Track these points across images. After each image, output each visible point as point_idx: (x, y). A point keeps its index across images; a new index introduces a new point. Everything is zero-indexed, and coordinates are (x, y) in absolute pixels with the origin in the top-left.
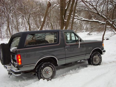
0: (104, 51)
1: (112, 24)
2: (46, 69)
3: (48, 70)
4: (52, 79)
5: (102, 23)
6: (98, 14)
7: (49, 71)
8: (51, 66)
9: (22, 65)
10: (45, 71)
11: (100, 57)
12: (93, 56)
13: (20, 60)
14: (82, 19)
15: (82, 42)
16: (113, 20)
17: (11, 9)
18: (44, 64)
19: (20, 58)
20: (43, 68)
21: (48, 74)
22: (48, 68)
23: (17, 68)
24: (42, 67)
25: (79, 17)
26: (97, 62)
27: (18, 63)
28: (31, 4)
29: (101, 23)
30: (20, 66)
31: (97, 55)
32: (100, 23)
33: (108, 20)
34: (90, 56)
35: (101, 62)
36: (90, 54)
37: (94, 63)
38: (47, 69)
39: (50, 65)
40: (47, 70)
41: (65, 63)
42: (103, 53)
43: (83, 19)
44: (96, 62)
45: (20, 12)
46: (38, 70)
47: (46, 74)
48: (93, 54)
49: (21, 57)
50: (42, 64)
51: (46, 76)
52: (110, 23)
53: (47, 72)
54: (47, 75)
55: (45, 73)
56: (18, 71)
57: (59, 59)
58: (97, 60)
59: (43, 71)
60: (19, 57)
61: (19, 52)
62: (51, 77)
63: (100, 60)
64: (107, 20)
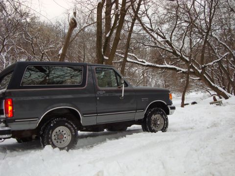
0: (174, 108)
1: (201, 72)
2: (59, 131)
3: (64, 132)
4: (70, 150)
5: (183, 72)
6: (174, 53)
7: (65, 136)
8: (69, 126)
9: (13, 118)
10: (58, 135)
11: (164, 118)
12: (151, 115)
13: (10, 108)
14: (144, 63)
15: (128, 88)
16: (203, 66)
17: (5, 43)
18: (55, 121)
19: (10, 105)
20: (53, 128)
21: (64, 141)
22: (64, 130)
23: (4, 123)
24: (52, 125)
25: (138, 59)
26: (158, 126)
27: (7, 115)
28: (47, 34)
29: (181, 71)
30: (10, 120)
31: (159, 114)
32: (178, 71)
33: (192, 65)
34: (146, 115)
35: (166, 128)
36: (144, 110)
37: (153, 129)
38: (61, 131)
39: (66, 124)
40: (62, 133)
41: (96, 124)
42: (170, 111)
43: (147, 63)
44: (157, 128)
45: (23, 50)
46: (44, 131)
47: (58, 141)
48: (150, 111)
49: (12, 102)
50: (53, 120)
51: (59, 143)
52: (198, 72)
53: (60, 137)
54: (61, 142)
55: (58, 139)
56: (7, 128)
57: (84, 114)
58: (158, 123)
59: (54, 133)
60: (9, 103)
61: (11, 95)
62: (67, 146)
63: (165, 123)
64: (190, 65)
